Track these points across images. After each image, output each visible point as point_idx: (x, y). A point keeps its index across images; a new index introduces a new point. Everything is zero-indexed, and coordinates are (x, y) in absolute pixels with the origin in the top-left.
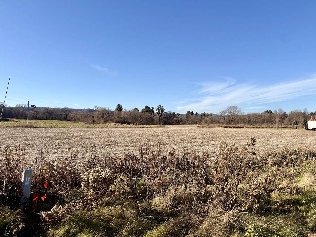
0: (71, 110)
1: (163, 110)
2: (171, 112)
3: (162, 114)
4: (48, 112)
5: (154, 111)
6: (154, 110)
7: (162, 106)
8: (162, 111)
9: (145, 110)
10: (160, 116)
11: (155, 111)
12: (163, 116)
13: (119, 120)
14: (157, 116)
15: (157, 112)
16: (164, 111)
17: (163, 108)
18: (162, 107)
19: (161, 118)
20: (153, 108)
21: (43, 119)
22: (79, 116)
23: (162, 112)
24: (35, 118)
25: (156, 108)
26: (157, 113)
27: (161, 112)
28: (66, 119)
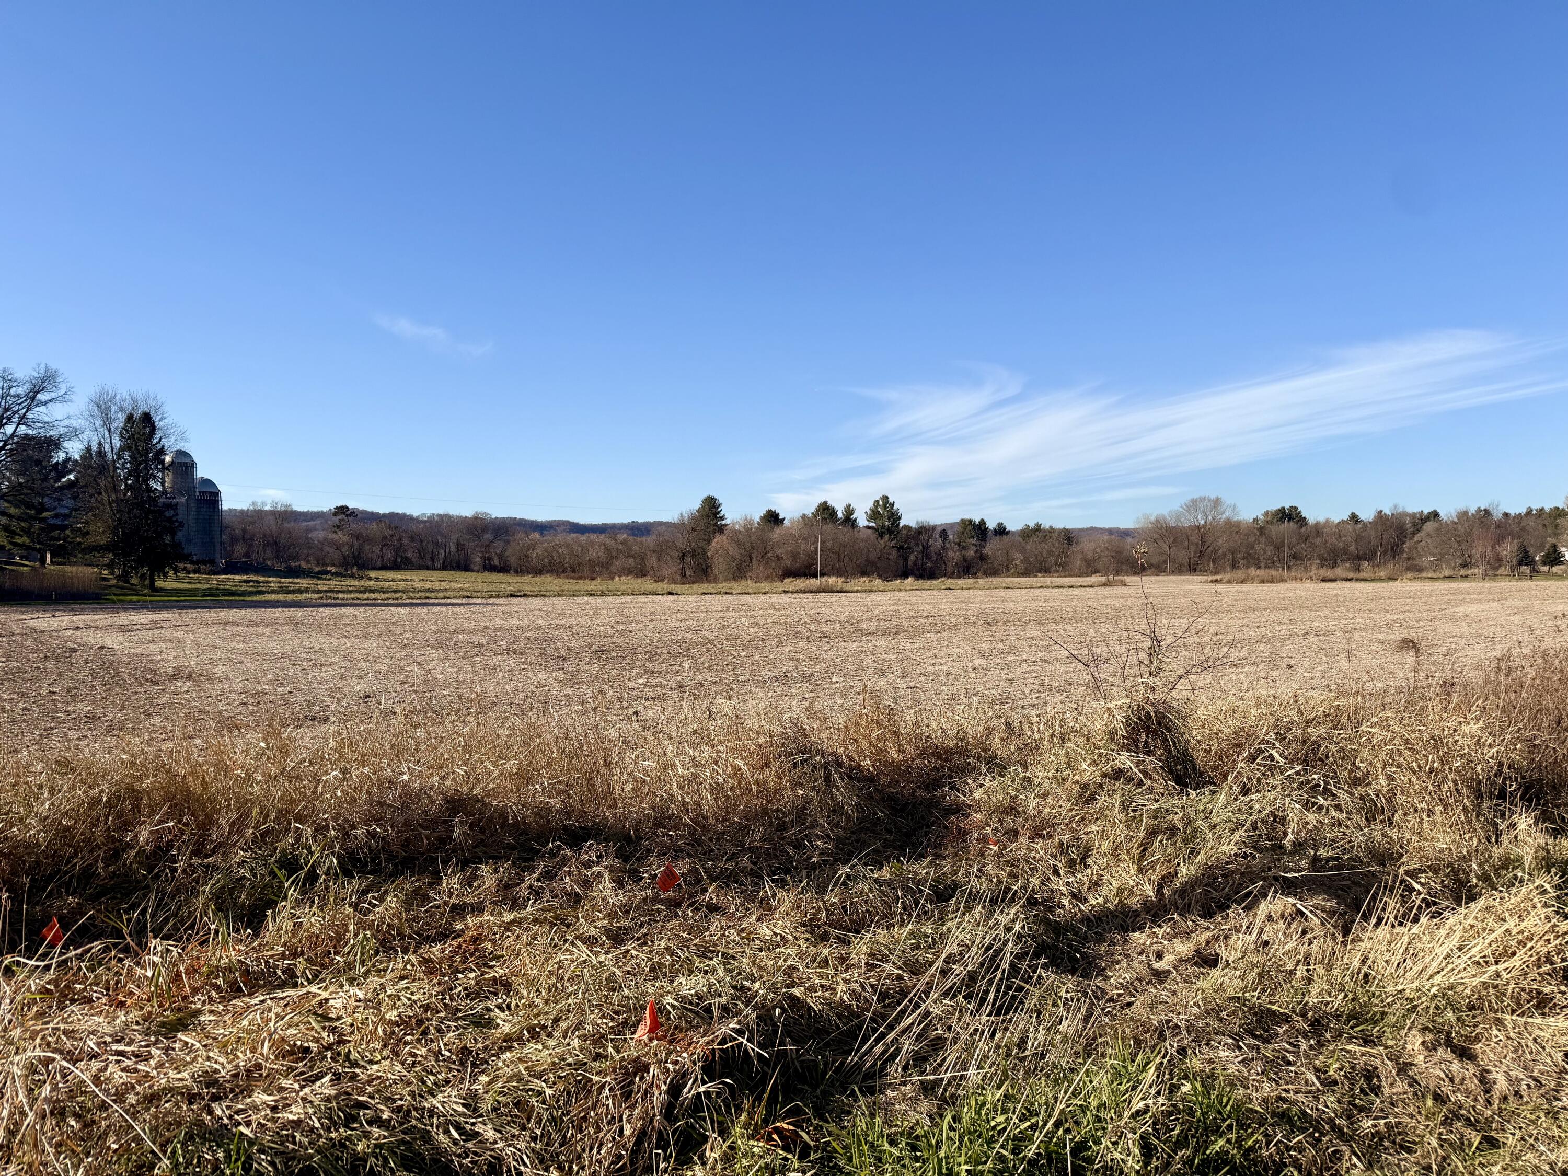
1: (895, 517)
5: (858, 523)
6: (854, 516)
11: (862, 522)
14: (871, 539)
15: (871, 524)
20: (849, 511)
25: (866, 510)
26: (871, 532)
27: (887, 526)
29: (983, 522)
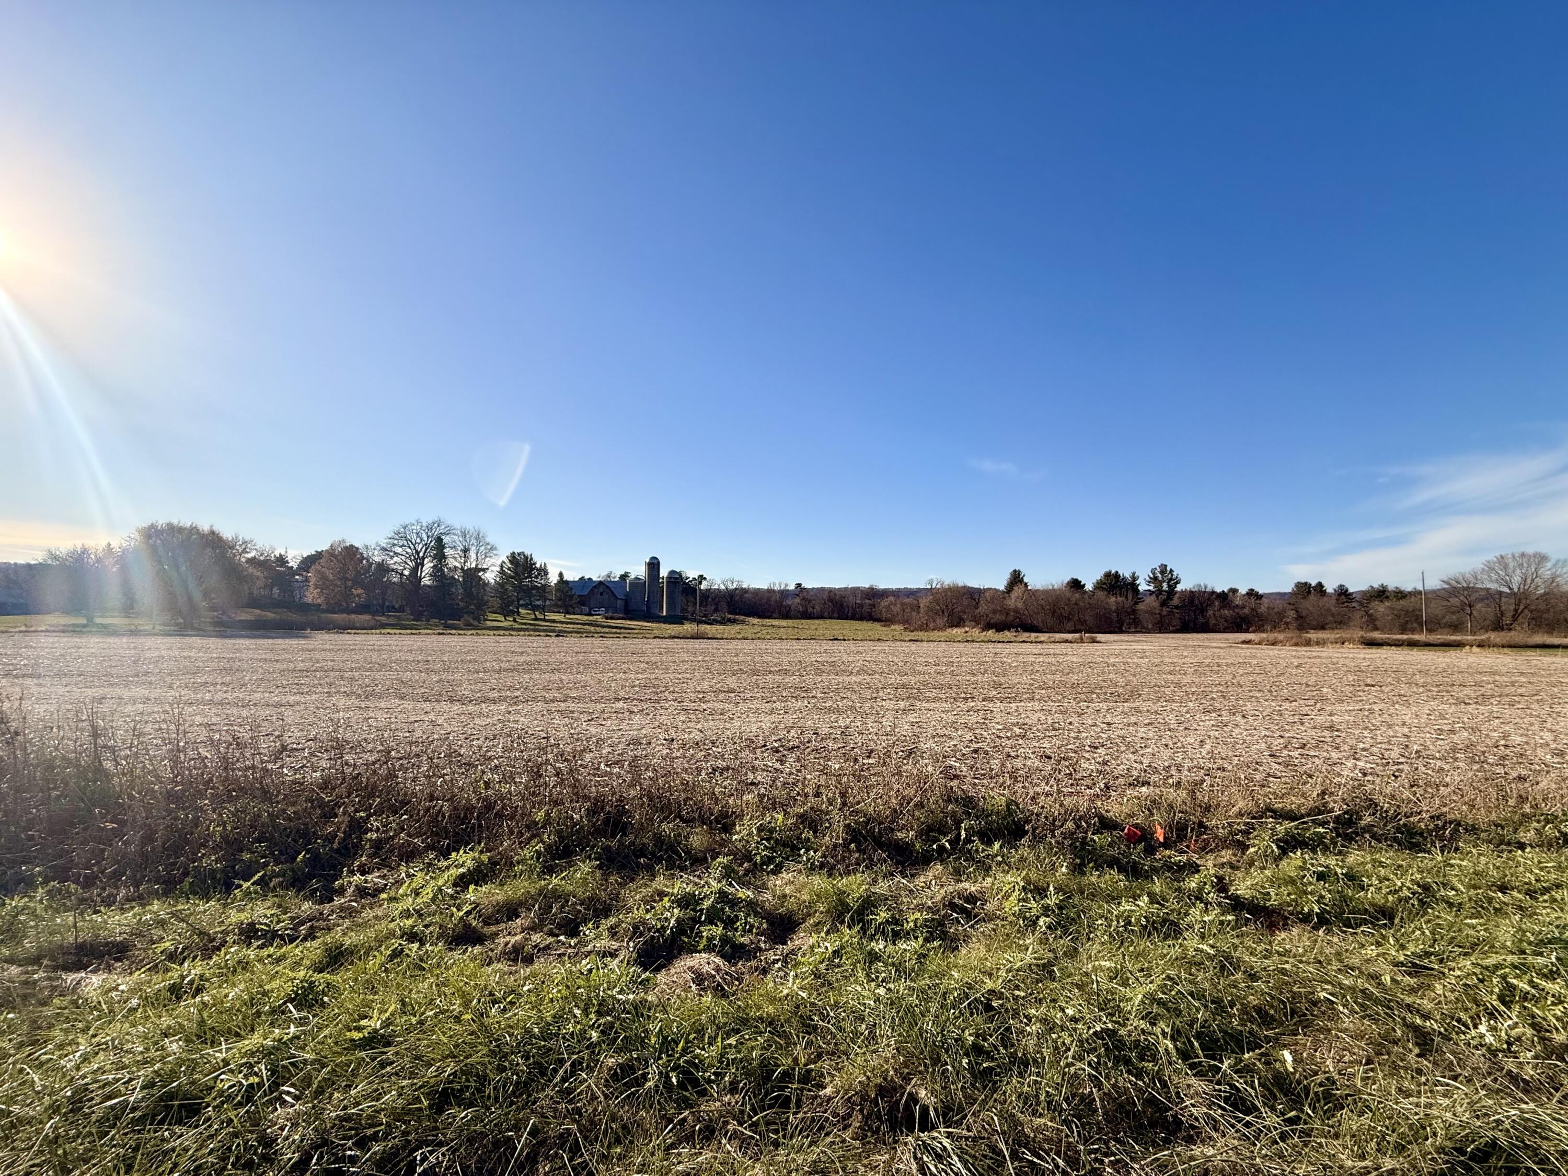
0: (885, 593)
1: (1174, 582)
2: (1206, 588)
3: (1171, 592)
4: (831, 600)
5: (1140, 588)
6: (1138, 582)
7: (1168, 569)
8: (1169, 586)
9: (1105, 583)
10: (1163, 604)
11: (1143, 587)
12: (1176, 601)
13: (998, 617)
14: (1151, 602)
15: (1151, 588)
16: (1179, 588)
17: (1175, 573)
18: (1171, 571)
19: (1165, 611)
20: (1134, 578)
21: (821, 617)
22: (896, 609)
23: (1172, 587)
24: (806, 615)
25: (1148, 579)
26: (1151, 593)
27: (1165, 586)
28: (870, 617)
29: (1320, 585)
